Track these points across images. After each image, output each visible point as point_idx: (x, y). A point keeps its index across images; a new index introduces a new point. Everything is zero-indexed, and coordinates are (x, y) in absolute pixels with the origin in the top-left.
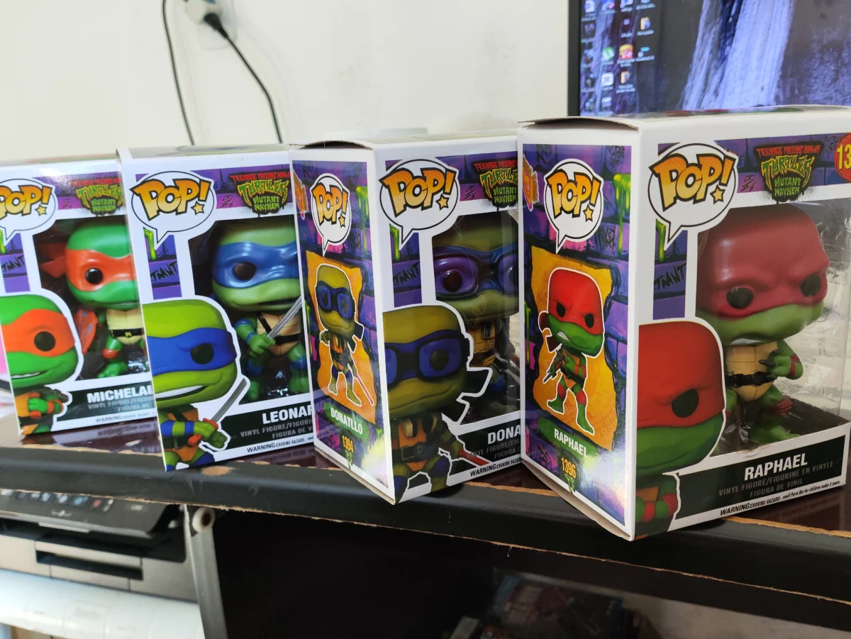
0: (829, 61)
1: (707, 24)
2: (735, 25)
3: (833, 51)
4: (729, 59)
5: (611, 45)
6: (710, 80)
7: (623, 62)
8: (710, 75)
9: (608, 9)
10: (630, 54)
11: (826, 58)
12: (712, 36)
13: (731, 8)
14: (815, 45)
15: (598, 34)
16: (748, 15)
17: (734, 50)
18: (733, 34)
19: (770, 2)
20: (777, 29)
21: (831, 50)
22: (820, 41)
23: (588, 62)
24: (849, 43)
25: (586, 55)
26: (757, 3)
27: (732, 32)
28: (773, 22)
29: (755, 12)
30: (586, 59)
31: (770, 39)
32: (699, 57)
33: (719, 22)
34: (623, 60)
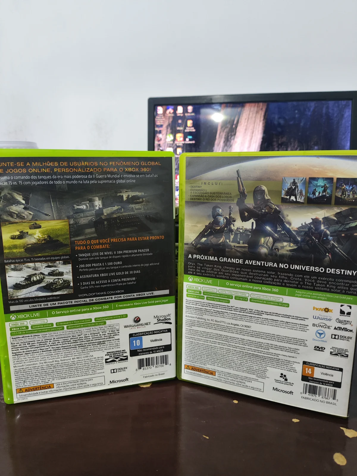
1: (221, 127)
2: (236, 129)
4: (233, 147)
5: (172, 133)
7: (178, 143)
9: (170, 113)
10: (182, 139)
12: (224, 134)
14: (275, 143)
15: (165, 126)
16: (242, 125)
17: (236, 142)
18: (235, 134)
19: (254, 119)
20: (257, 132)
21: (283, 147)
22: (277, 141)
23: (159, 141)
24: (291, 144)
25: (158, 137)
26: (246, 120)
27: (234, 133)
28: (255, 130)
29: (246, 124)
30: (158, 139)
31: (253, 138)
32: (218, 144)
33: (228, 127)
34: (178, 141)
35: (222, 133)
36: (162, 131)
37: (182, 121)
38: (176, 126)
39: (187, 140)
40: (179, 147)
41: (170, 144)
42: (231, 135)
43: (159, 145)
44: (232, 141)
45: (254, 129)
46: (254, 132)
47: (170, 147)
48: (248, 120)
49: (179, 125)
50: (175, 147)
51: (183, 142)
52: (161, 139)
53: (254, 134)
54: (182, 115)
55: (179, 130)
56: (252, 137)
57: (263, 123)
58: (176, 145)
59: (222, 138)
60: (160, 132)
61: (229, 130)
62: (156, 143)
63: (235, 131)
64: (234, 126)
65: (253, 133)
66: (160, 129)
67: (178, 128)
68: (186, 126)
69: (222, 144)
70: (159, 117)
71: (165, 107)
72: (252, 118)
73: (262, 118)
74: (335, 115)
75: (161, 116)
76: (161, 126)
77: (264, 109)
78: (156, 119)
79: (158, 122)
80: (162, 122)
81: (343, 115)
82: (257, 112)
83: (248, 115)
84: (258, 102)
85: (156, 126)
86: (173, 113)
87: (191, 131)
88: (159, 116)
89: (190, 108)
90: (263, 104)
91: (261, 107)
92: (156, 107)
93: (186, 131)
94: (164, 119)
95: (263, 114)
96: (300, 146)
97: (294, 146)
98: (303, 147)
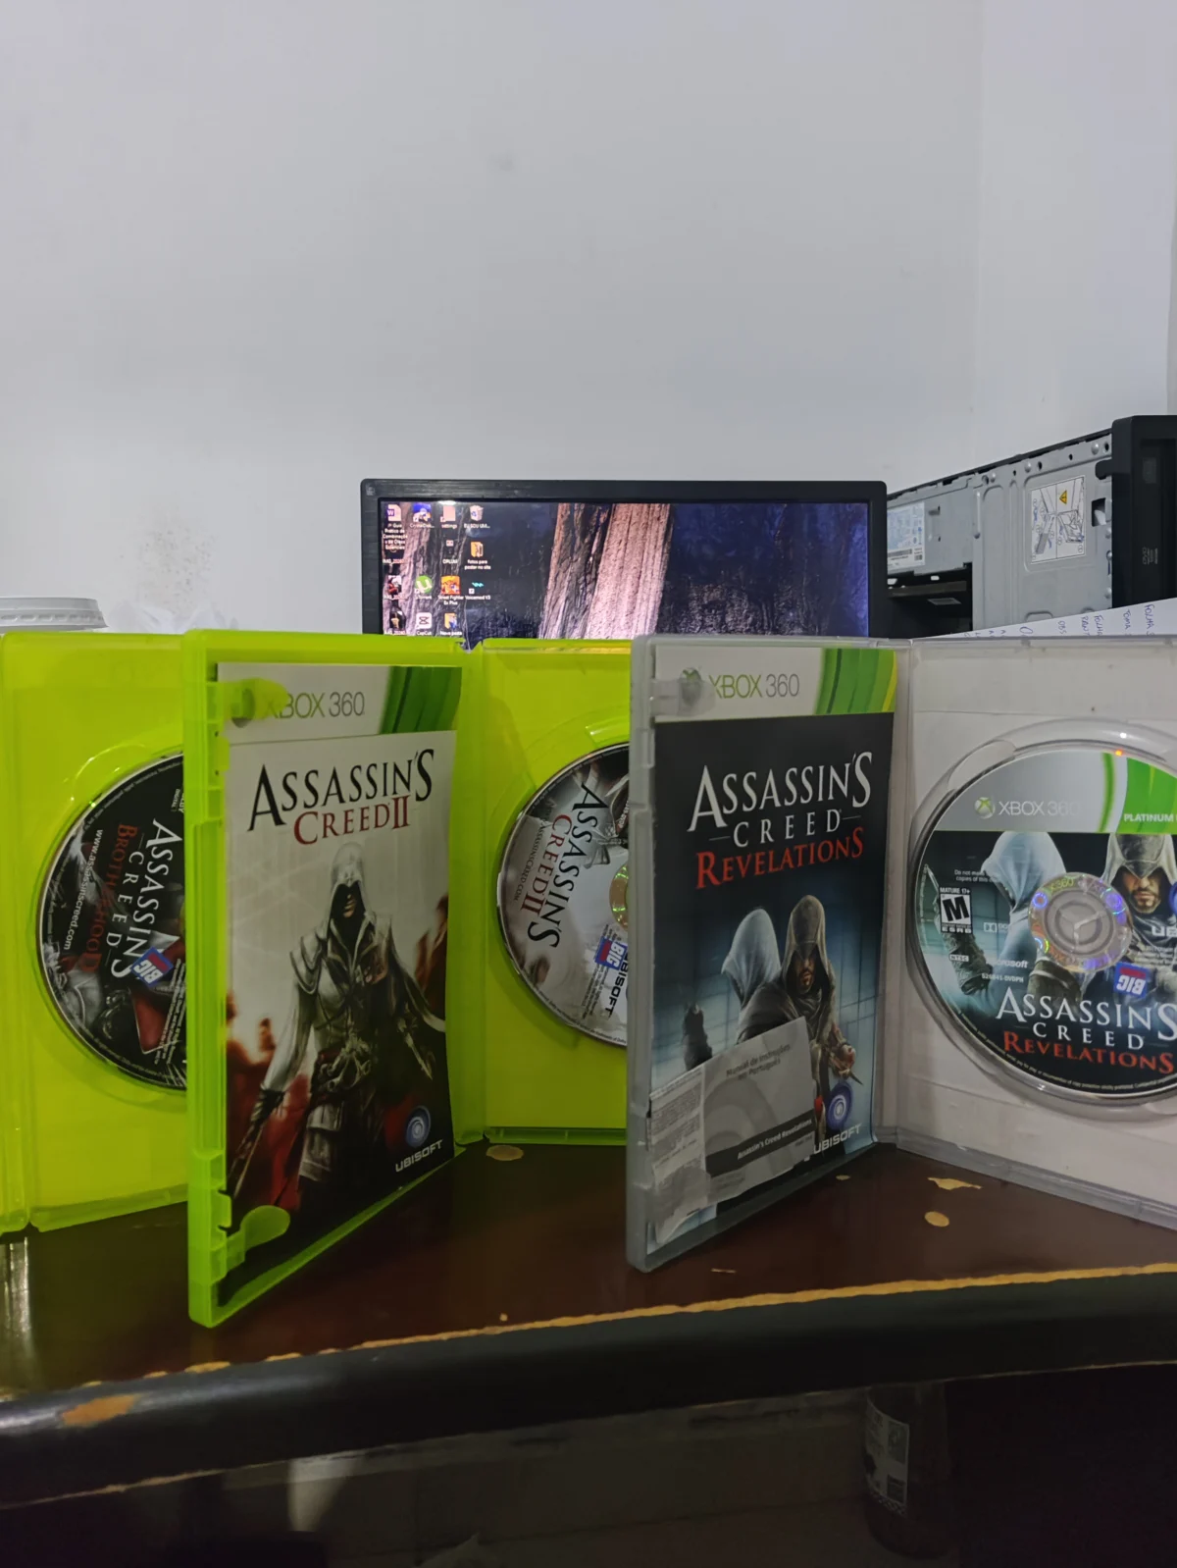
0: (711, 626)
1: (560, 561)
2: (597, 568)
3: (715, 614)
4: (592, 610)
5: (428, 573)
7: (447, 598)
9: (422, 521)
10: (456, 589)
11: (708, 621)
12: (568, 578)
13: (591, 543)
14: (694, 604)
15: (407, 555)
16: (613, 557)
17: (598, 599)
18: (596, 579)
19: (639, 544)
20: (649, 579)
21: (713, 612)
22: (700, 599)
23: (394, 593)
24: (732, 606)
25: (390, 582)
26: (623, 543)
27: (593, 576)
28: (643, 569)
29: (621, 553)
30: (390, 588)
31: (640, 589)
32: (553, 603)
33: (576, 560)
34: (446, 595)
35: (561, 576)
36: (402, 567)
37: (455, 544)
38: (441, 554)
39: (471, 591)
40: (449, 609)
41: (426, 601)
42: (585, 580)
43: (395, 603)
44: (589, 596)
45: (641, 567)
46: (643, 576)
47: (424, 610)
48: (626, 544)
49: (449, 553)
50: (439, 610)
51: (462, 598)
52: (400, 587)
53: (641, 581)
54: (455, 527)
55: (449, 565)
56: (638, 586)
57: (663, 553)
58: (441, 603)
59: (561, 588)
60: (396, 570)
61: (580, 568)
62: (386, 597)
63: (594, 570)
64: (591, 559)
65: (639, 578)
66: (396, 561)
67: (446, 561)
68: (467, 555)
69: (562, 601)
70: (391, 531)
71: (407, 505)
72: (635, 538)
73: (660, 542)
74: (832, 537)
75: (399, 529)
76: (400, 554)
77: (664, 520)
78: (384, 536)
79: (390, 542)
80: (400, 542)
81: (850, 539)
82: (647, 526)
83: (625, 532)
84: (649, 501)
85: (383, 553)
86: (429, 520)
87: (481, 568)
88: (392, 528)
89: (476, 511)
90: (660, 506)
91: (655, 515)
92: (383, 503)
93: (466, 568)
94: (404, 536)
95: (662, 532)
96: (754, 610)
97: (741, 611)
98: (762, 612)
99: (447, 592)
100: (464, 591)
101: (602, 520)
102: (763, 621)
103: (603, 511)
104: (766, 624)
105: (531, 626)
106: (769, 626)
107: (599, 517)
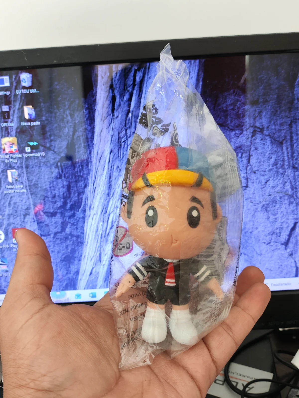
6: (113, 183)
7: (8, 156)
8: (113, 178)
10: (15, 148)
13: (130, 100)
24: (257, 149)
27: (133, 130)
32: (99, 156)
33: (117, 117)
34: (6, 154)
35: (105, 132)
37: (10, 108)
39: (28, 149)
40: (10, 166)
50: (2, 167)
51: (20, 155)
54: (8, 93)
55: (7, 128)
58: (3, 162)
59: (105, 142)
61: (121, 123)
63: (134, 125)
67: (4, 124)
68: (21, 118)
69: (107, 154)
89: (26, 78)
96: (276, 151)
97: (263, 154)
98: (283, 153)
99: (7, 151)
100: (21, 150)
101: (138, 79)
102: (283, 161)
103: (139, 70)
104: (286, 163)
105: (82, 177)
106: (289, 165)
107: (135, 76)
